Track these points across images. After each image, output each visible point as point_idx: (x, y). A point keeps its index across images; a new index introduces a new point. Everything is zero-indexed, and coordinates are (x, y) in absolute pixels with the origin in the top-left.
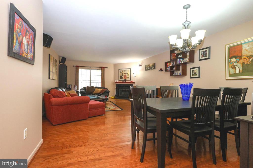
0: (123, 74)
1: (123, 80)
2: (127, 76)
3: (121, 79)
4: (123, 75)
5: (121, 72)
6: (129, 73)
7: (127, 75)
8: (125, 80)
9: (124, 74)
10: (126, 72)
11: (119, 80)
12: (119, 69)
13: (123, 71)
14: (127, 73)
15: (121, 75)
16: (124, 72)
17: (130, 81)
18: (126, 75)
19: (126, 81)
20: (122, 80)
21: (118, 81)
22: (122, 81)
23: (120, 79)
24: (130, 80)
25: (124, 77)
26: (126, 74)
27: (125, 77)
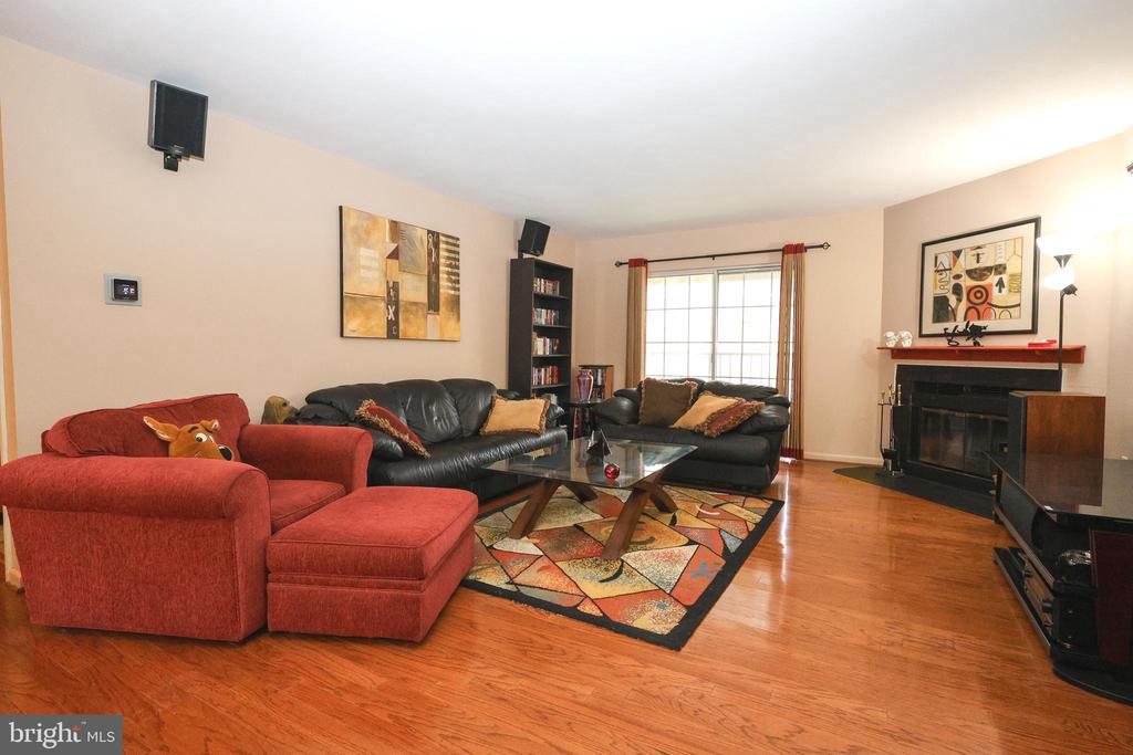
0: (958, 277)
1: (954, 334)
2: (997, 297)
3: (939, 328)
4: (957, 289)
5: (946, 261)
6: (1020, 265)
7: (1000, 284)
8: (976, 332)
9: (966, 282)
10: (986, 262)
11: (921, 336)
12: (924, 245)
13: (957, 254)
14: (1000, 269)
15: (939, 292)
16: (966, 262)
17: (1022, 342)
18: (986, 291)
19: (988, 343)
20: (945, 335)
21: (907, 344)
22: (942, 343)
23: (930, 327)
24: (1034, 331)
25: (972, 307)
26: (993, 279)
27: (980, 300)
